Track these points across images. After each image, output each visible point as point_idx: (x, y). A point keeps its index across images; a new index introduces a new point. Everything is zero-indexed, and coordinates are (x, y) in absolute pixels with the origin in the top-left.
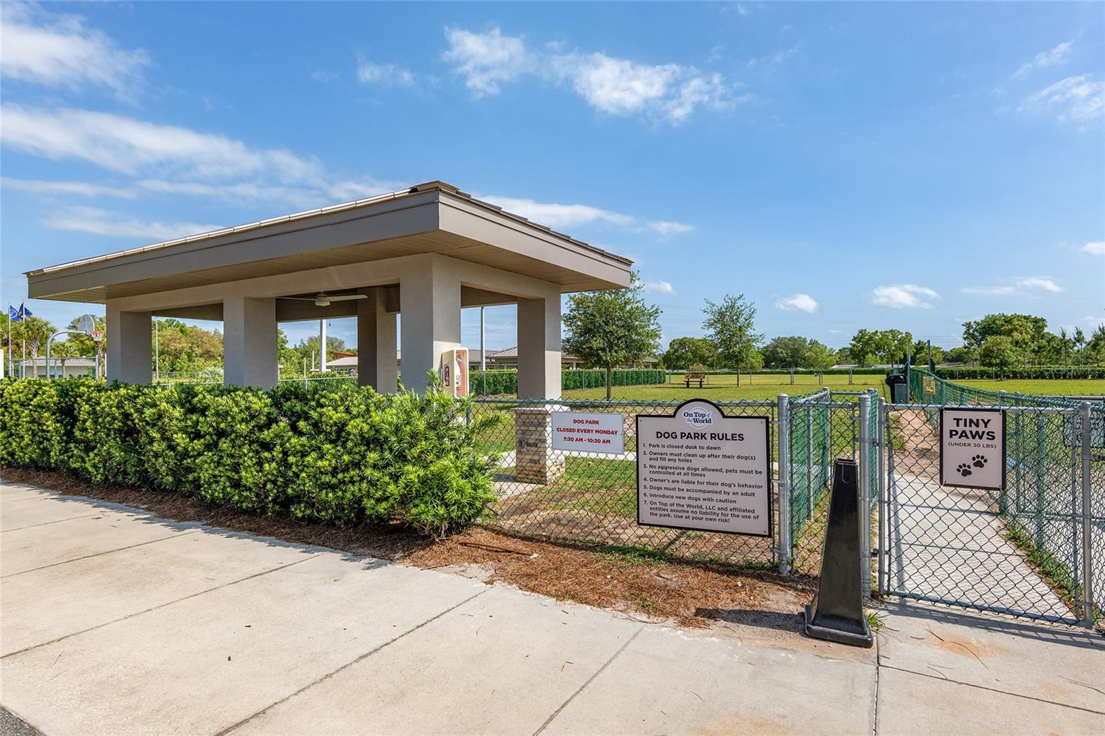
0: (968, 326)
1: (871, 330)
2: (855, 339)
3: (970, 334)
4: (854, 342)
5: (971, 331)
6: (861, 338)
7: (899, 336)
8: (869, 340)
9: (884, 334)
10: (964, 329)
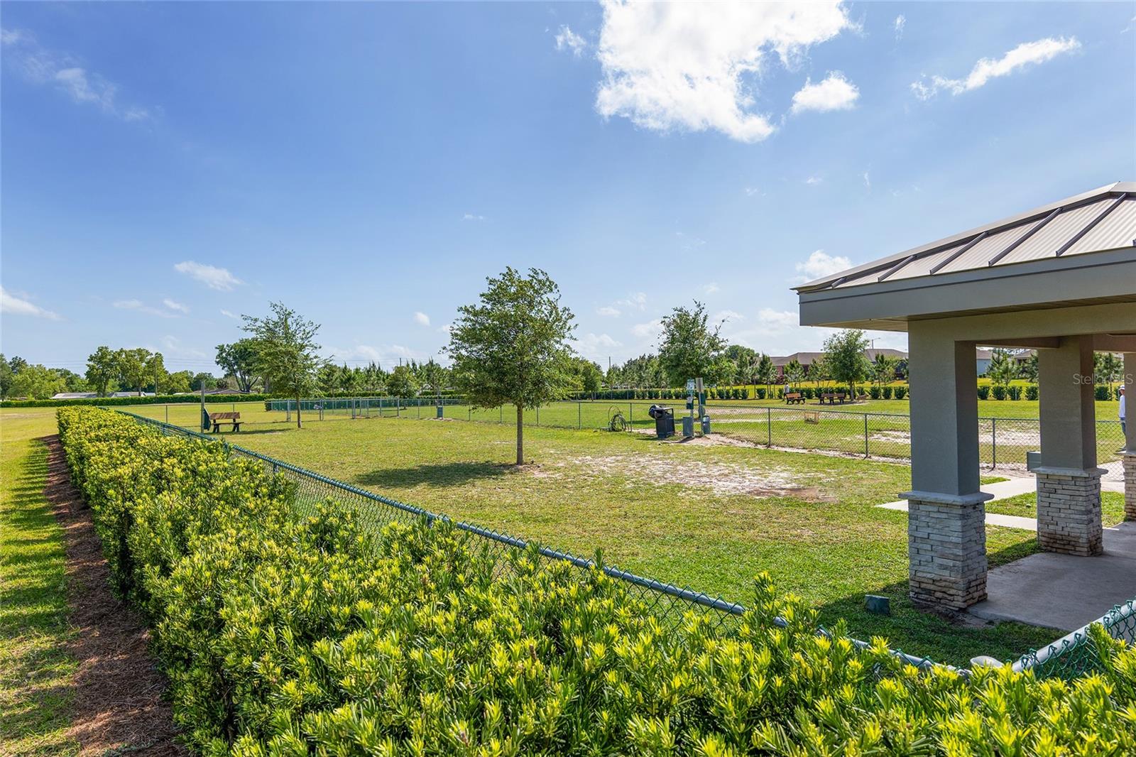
0: (221, 349)
1: (114, 348)
2: (91, 359)
3: (223, 358)
4: (91, 363)
5: (224, 355)
6: (102, 357)
7: (149, 357)
8: (112, 360)
9: (130, 355)
10: (217, 352)
